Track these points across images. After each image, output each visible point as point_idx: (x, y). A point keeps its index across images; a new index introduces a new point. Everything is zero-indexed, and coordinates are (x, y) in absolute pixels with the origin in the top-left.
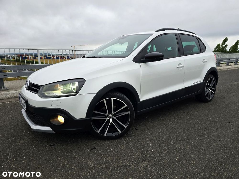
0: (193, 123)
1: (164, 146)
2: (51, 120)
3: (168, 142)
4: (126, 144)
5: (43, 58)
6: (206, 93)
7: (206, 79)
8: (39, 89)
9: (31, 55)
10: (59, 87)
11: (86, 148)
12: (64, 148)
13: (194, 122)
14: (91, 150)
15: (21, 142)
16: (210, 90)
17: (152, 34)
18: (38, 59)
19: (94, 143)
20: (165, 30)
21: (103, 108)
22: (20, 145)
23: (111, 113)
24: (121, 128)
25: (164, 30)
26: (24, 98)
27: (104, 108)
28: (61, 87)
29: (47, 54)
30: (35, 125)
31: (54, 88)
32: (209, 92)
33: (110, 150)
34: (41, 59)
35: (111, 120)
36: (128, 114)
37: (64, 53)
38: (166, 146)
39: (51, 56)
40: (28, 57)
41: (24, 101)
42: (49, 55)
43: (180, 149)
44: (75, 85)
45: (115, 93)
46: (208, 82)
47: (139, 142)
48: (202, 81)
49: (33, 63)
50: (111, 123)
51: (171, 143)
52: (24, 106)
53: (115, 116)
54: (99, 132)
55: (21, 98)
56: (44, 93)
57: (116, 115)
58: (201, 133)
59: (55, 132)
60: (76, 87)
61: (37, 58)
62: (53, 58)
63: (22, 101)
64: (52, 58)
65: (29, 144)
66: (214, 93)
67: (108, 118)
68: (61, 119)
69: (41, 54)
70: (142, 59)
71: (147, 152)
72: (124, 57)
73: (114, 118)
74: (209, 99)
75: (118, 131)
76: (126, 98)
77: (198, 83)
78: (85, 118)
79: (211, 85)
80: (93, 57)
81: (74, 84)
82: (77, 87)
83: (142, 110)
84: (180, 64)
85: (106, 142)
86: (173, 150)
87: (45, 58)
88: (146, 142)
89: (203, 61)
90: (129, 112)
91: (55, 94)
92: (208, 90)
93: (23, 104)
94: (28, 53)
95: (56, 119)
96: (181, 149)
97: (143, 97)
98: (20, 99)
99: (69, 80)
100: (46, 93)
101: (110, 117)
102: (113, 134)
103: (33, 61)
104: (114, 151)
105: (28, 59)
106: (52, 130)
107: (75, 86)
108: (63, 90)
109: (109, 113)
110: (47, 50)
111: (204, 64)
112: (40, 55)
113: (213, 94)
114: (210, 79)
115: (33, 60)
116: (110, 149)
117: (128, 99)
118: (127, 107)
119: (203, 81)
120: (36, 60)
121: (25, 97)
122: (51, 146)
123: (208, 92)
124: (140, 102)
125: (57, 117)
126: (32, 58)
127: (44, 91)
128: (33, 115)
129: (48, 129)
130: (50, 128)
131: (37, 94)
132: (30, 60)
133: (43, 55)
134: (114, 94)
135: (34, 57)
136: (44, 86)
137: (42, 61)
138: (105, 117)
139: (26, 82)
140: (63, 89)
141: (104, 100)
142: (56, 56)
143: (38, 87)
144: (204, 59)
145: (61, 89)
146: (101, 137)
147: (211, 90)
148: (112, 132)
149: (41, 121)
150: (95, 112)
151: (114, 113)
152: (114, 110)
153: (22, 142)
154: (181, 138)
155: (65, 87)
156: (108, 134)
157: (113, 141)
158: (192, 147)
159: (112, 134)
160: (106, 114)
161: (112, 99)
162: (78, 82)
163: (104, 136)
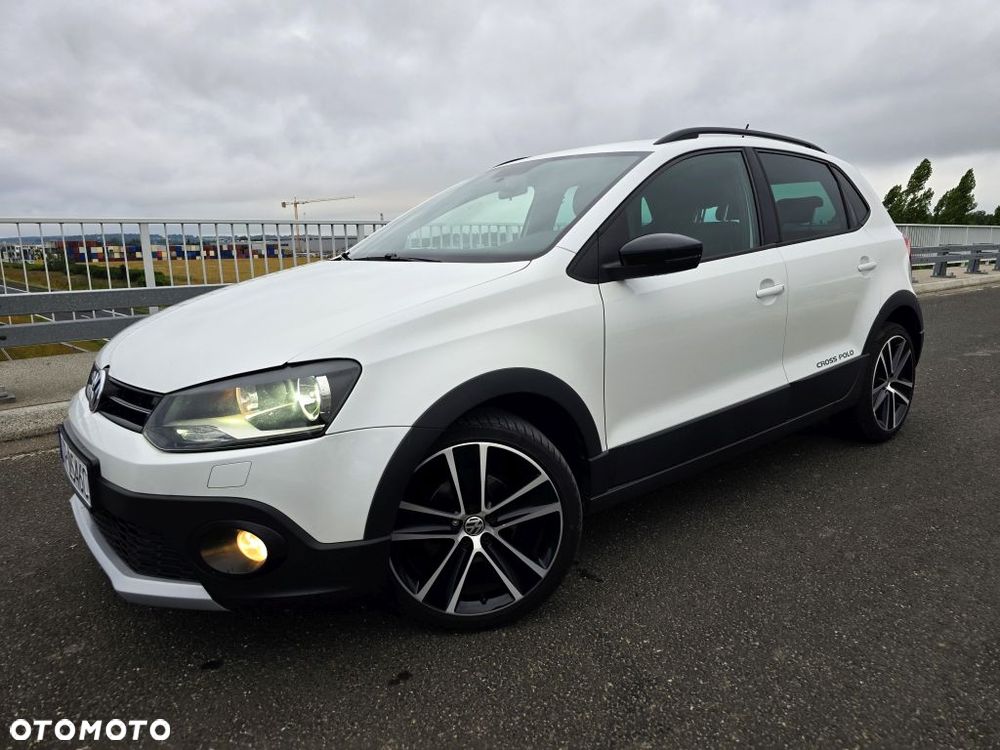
0: (833, 540)
1: (720, 657)
2: (205, 554)
3: (737, 638)
4: (545, 652)
5: (166, 254)
6: (875, 402)
7: (873, 343)
8: (152, 407)
9: (114, 240)
10: (241, 401)
11: (368, 676)
12: (267, 676)
13: (835, 534)
14: (392, 683)
15: (67, 651)
16: (889, 388)
17: (644, 155)
18: (141, 259)
19: (404, 646)
20: (696, 137)
21: (442, 486)
22: (63, 668)
23: (479, 510)
24: (524, 578)
25: (692, 134)
26: (82, 451)
27: (444, 488)
28: (248, 399)
29: (181, 236)
30: (134, 574)
31: (221, 407)
32: (886, 399)
33: (476, 681)
34: (156, 259)
35: (476, 540)
36: (554, 513)
37: (255, 231)
38: (728, 658)
39: (198, 244)
40: (99, 250)
41: (80, 463)
42: (188, 243)
43: (792, 668)
44: (313, 389)
45: (494, 421)
46: (881, 355)
47: (606, 637)
48: (858, 353)
49: (119, 276)
50: (479, 554)
51: (747, 641)
52: (83, 485)
53: (493, 525)
54: (421, 596)
55: (66, 448)
56: (173, 429)
57: (500, 519)
58: (875, 591)
59: (222, 608)
60: (319, 400)
61: (138, 255)
62: (208, 254)
63: (71, 465)
64: (204, 253)
65: (107, 658)
66: (907, 401)
67: (463, 534)
68: (252, 547)
69: (156, 240)
70: (607, 266)
71: (645, 687)
72: (530, 257)
73: (493, 532)
74: (886, 429)
75: (507, 591)
76: (545, 441)
77: (843, 360)
78: (361, 537)
79: (896, 370)
80: (388, 258)
81: (307, 385)
82: (323, 398)
83: (610, 492)
84: (768, 282)
85: (456, 645)
86: (762, 676)
87: (174, 253)
88: (635, 640)
89: (861, 266)
90: (556, 507)
91: (220, 429)
92: (884, 388)
93: (78, 478)
94: (101, 235)
95: (227, 548)
96: (797, 671)
97: (617, 433)
98: (65, 454)
99: (286, 365)
100: (182, 428)
101: (473, 527)
102: (484, 603)
103: (123, 268)
104: (495, 686)
105: (100, 260)
106: (209, 597)
107: (312, 394)
108: (259, 413)
109: (469, 512)
110: (182, 224)
111: (866, 277)
112: (152, 243)
113: (902, 405)
114: (889, 341)
115: (121, 263)
116: (476, 679)
117: (551, 446)
118: (548, 481)
119: (863, 353)
120: (135, 265)
121: (83, 447)
122: (206, 667)
123: (883, 395)
124: (600, 456)
125: (233, 538)
126: (117, 256)
127: (171, 421)
128: (123, 529)
129: (193, 592)
130: (201, 587)
131: (140, 432)
132: (107, 264)
133: (162, 242)
134: (491, 425)
135: (124, 249)
136: (174, 398)
137: (160, 269)
138: (448, 528)
139: (92, 372)
140: (261, 408)
141: (448, 452)
142: (221, 247)
143: (146, 398)
144: (865, 259)
145: (249, 407)
146: (432, 622)
147: (893, 391)
148: (483, 598)
149: (159, 555)
150: (405, 506)
151: (489, 511)
152: (492, 499)
153: (73, 648)
154: (790, 617)
155: (269, 401)
156: (462, 603)
157: (488, 636)
158: (846, 661)
159: (479, 602)
160: (454, 517)
161: (484, 446)
162: (330, 377)
163: (448, 615)
